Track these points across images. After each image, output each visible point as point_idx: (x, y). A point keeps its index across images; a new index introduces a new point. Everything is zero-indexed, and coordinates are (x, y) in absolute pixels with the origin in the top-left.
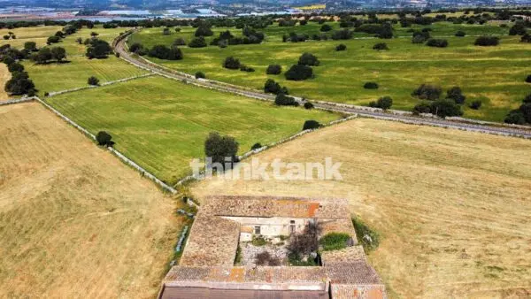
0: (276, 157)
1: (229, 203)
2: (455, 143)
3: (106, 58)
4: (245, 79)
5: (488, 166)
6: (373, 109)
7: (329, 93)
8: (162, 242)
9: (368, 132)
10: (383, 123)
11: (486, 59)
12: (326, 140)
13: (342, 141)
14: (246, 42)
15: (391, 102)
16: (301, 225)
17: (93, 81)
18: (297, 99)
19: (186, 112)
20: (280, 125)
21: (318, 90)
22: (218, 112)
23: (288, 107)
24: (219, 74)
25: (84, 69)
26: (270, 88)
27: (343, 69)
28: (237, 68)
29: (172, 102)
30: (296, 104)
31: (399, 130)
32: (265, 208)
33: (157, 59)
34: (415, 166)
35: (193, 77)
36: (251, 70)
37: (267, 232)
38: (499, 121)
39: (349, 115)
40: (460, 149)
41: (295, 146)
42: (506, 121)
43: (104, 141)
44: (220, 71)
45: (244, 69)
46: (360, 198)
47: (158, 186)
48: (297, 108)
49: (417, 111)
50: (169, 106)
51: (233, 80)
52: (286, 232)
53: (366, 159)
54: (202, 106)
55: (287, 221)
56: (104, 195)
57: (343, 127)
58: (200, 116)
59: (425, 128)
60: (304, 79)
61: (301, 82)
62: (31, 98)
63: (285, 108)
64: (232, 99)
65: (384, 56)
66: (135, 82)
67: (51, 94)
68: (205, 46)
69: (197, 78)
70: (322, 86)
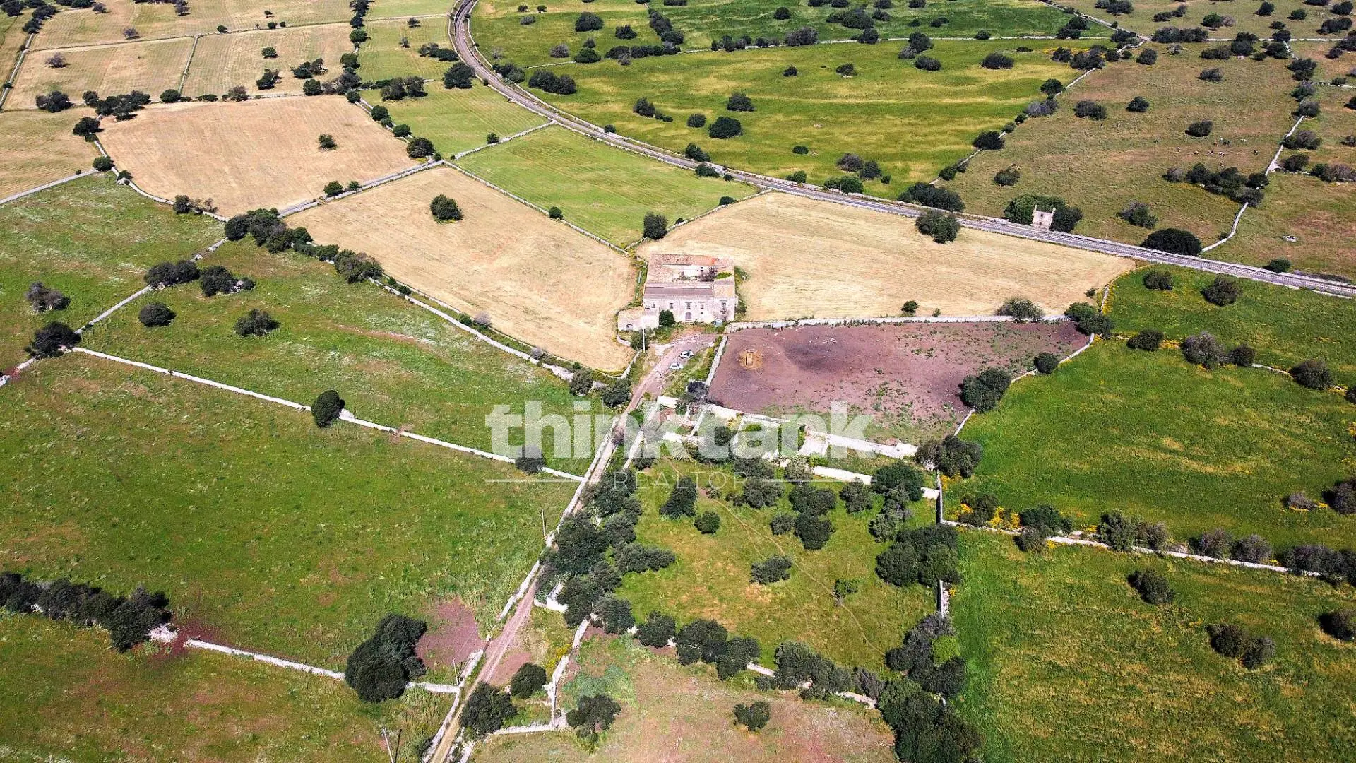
0: (695, 227)
1: (665, 260)
2: (839, 219)
3: (469, 87)
4: (663, 134)
5: (849, 238)
6: (790, 182)
7: (752, 158)
8: (628, 279)
9: (775, 207)
10: (792, 197)
11: (971, 100)
12: (737, 215)
13: (750, 216)
14: (658, 52)
15: (805, 176)
16: (706, 269)
17: (492, 139)
18: (718, 168)
19: (612, 183)
20: (699, 199)
21: (744, 154)
22: (640, 183)
23: (709, 179)
24: (631, 126)
25: (457, 111)
26: (692, 153)
27: (780, 117)
28: (651, 115)
29: (591, 170)
30: (717, 175)
31: (802, 206)
32: (687, 261)
33: (542, 91)
34: (796, 237)
35: (602, 130)
36: (668, 119)
37: (687, 274)
38: (892, 199)
39: (763, 189)
40: (840, 223)
41: (711, 220)
42: (899, 200)
43: (555, 214)
44: (630, 119)
45: (660, 117)
46: (748, 257)
47: (614, 249)
48: (717, 180)
49: (828, 185)
50: (590, 175)
51: (650, 137)
52: (698, 273)
53: (761, 231)
54: (623, 176)
55: (698, 267)
56: (580, 255)
57: (754, 203)
58: (625, 189)
59: (825, 205)
60: (732, 136)
61: (726, 141)
62: (439, 163)
63: (706, 178)
64: (652, 166)
65: (844, 91)
66: (536, 137)
67: (457, 157)
68: (599, 60)
69: (606, 131)
70: (747, 147)
